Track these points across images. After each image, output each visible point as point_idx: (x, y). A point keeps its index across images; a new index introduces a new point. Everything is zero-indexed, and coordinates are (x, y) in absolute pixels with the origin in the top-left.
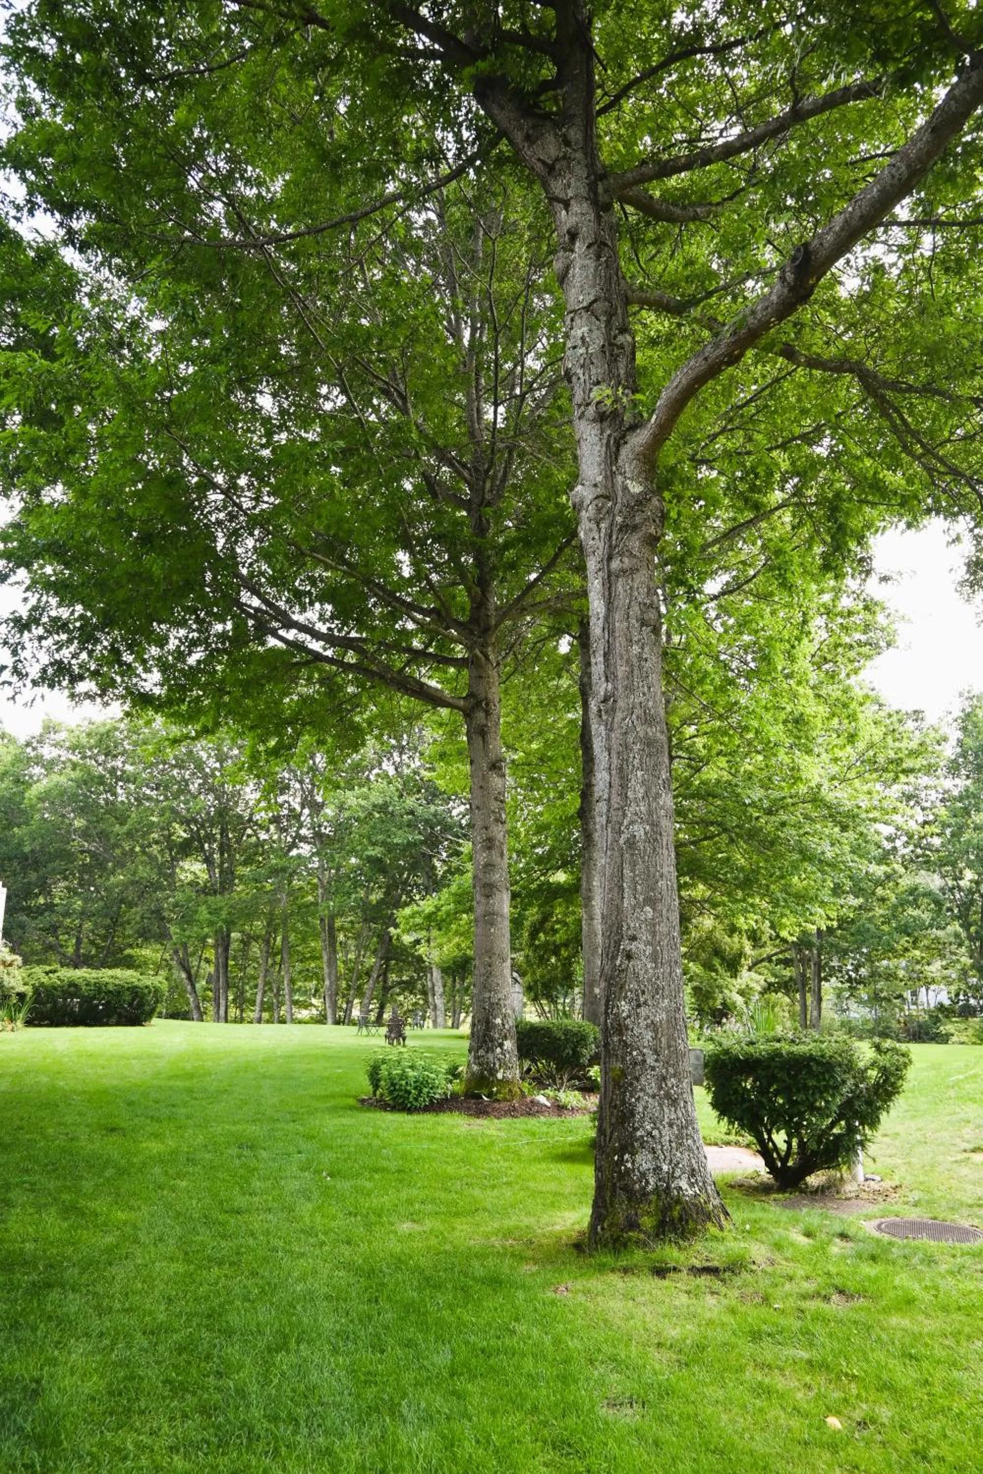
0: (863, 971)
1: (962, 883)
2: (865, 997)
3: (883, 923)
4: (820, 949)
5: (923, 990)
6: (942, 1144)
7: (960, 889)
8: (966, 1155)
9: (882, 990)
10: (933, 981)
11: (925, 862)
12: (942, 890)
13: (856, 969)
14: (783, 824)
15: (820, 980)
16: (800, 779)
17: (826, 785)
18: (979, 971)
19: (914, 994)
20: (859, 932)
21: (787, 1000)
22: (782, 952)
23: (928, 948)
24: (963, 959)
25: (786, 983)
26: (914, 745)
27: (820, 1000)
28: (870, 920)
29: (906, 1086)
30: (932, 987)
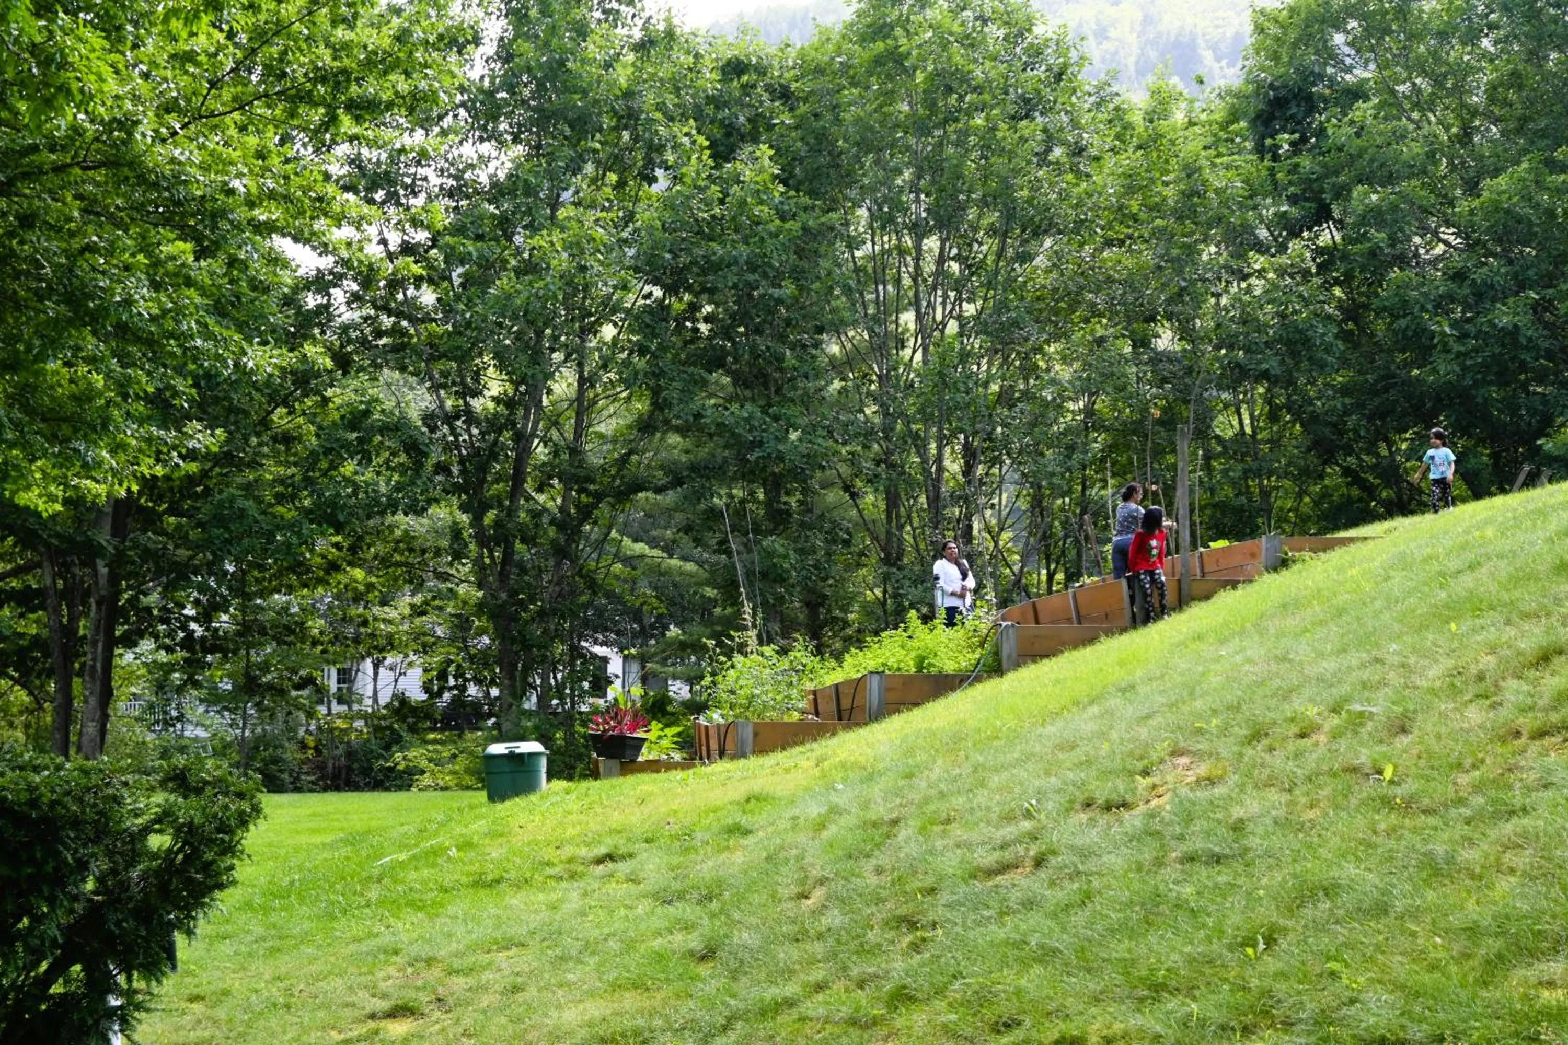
0: (224, 621)
1: (477, 404)
2: (226, 686)
3: (280, 499)
4: (118, 562)
5: (368, 665)
6: (325, 1006)
7: (471, 417)
8: (372, 1024)
9: (265, 667)
10: (391, 644)
11: (396, 349)
12: (429, 418)
13: (205, 617)
14: (27, 221)
15: (112, 643)
16: (63, 89)
17: (146, 127)
18: (493, 617)
19: (346, 677)
20: (219, 520)
21: (21, 696)
22: (16, 572)
23: (385, 561)
24: (462, 589)
25: (22, 653)
26: (381, 40)
27: (106, 695)
28: (248, 488)
29: (243, 871)
30: (391, 659)
